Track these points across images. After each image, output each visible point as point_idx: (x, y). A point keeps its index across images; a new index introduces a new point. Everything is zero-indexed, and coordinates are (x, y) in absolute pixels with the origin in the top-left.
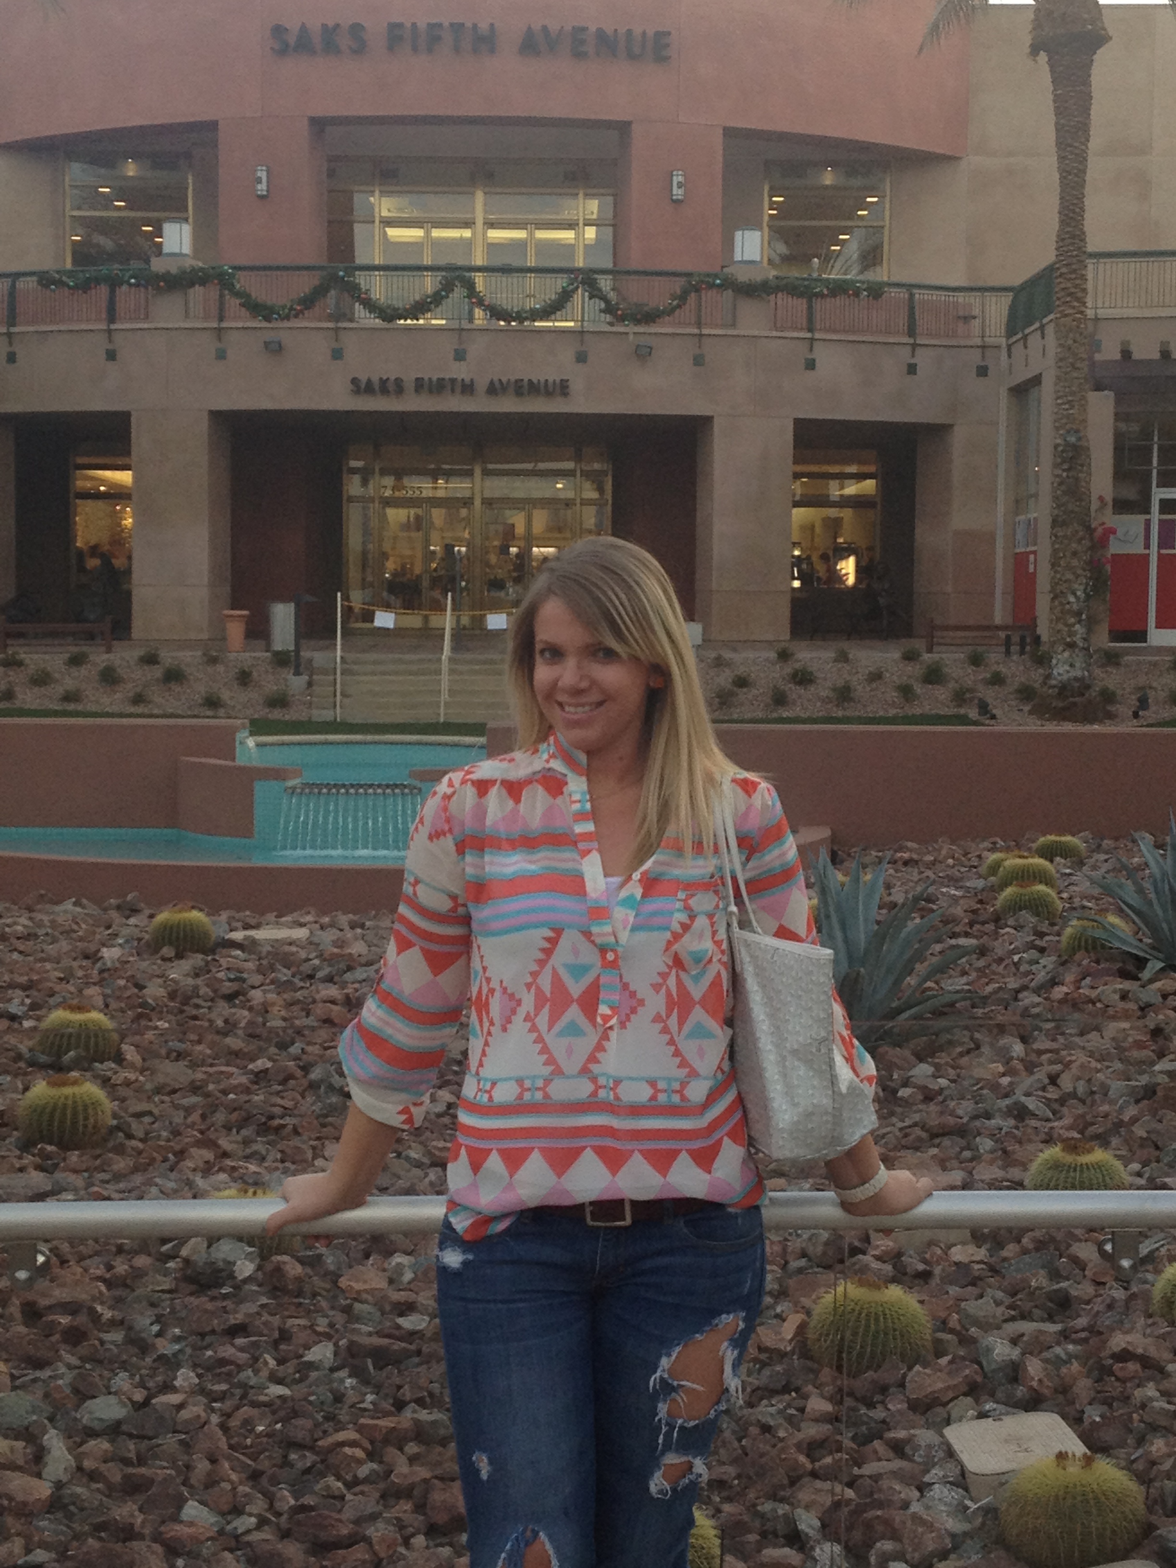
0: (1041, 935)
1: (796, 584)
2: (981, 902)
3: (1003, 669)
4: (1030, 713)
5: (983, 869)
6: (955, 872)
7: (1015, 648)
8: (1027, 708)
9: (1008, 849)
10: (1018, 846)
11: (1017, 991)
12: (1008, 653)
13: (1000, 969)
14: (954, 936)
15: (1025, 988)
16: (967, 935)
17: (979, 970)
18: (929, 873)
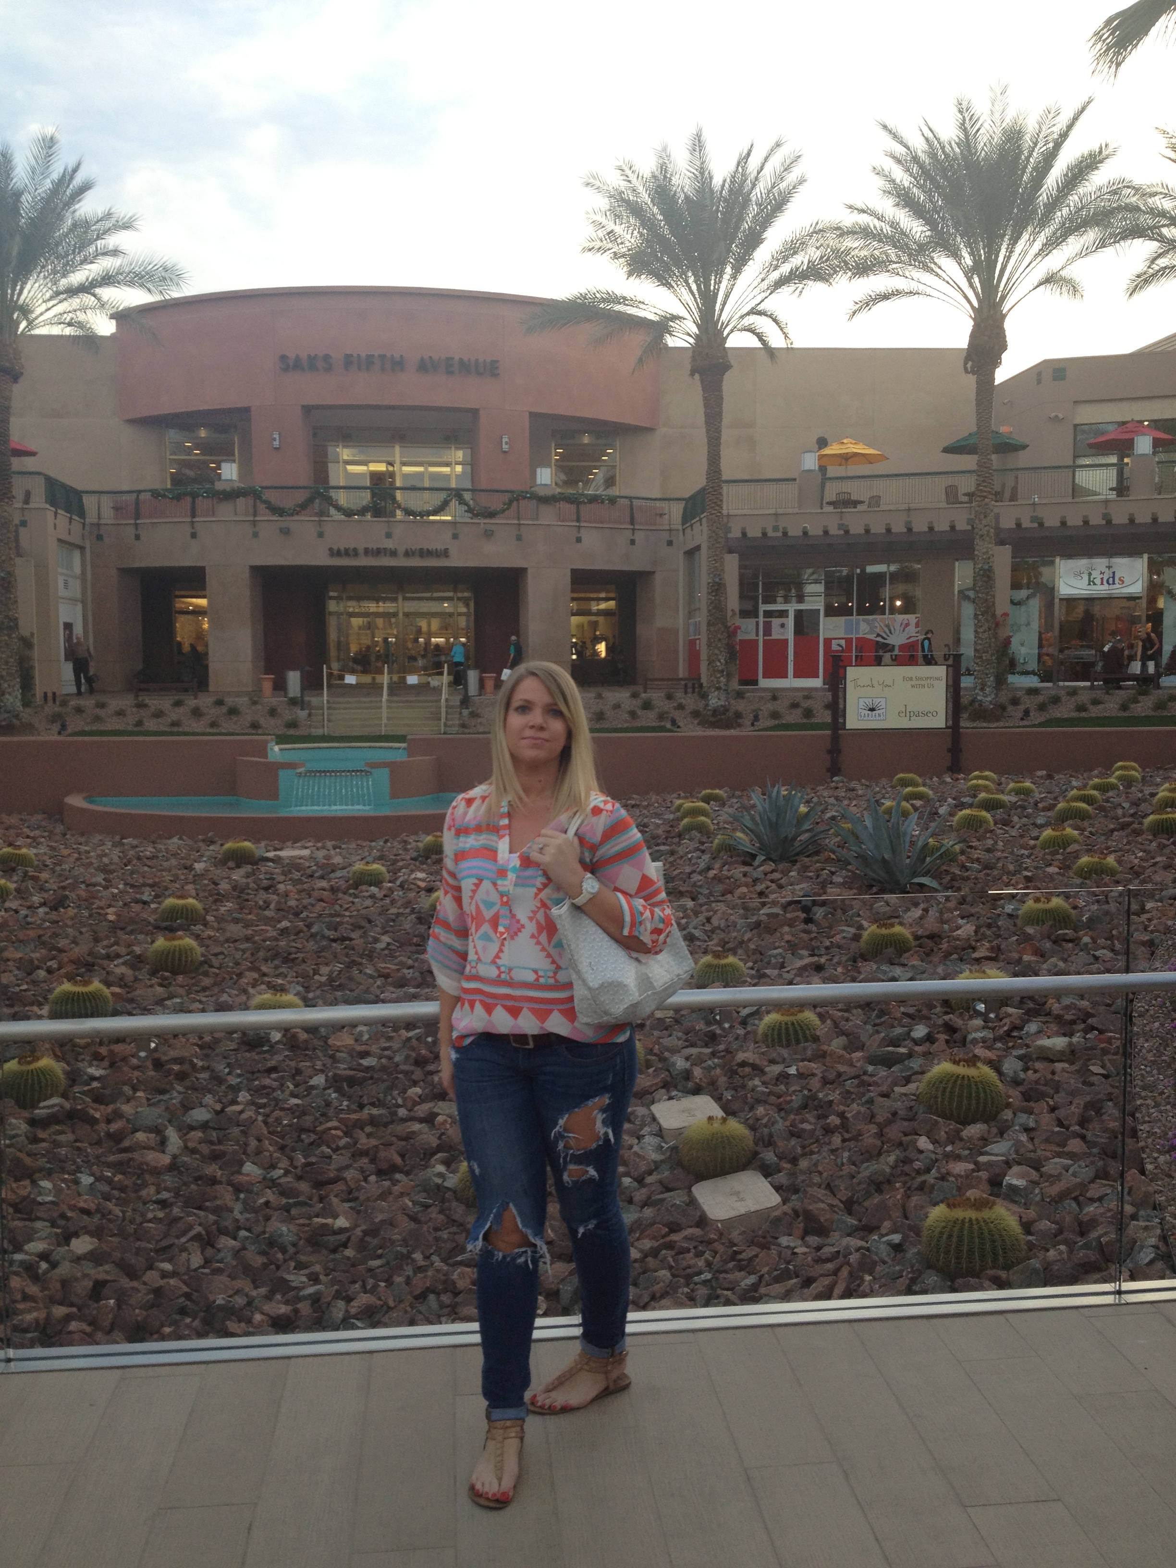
0: (703, 843)
1: (574, 657)
2: (671, 826)
3: (683, 701)
4: (699, 724)
5: (673, 809)
6: (658, 811)
7: (690, 690)
8: (696, 722)
9: (686, 798)
10: (692, 796)
11: (690, 874)
12: (686, 693)
13: (681, 862)
14: (658, 845)
15: (694, 872)
16: (664, 844)
17: (671, 863)
18: (645, 811)
